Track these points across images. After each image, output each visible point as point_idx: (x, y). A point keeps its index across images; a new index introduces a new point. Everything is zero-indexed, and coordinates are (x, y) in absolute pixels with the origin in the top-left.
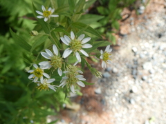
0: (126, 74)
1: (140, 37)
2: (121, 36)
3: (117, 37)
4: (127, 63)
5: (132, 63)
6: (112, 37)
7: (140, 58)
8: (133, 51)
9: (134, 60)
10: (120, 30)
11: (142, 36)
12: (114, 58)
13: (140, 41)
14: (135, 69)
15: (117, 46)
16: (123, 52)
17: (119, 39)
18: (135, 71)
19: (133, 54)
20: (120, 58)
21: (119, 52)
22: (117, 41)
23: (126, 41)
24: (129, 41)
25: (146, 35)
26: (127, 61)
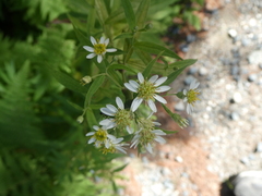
0: (221, 75)
1: (240, 11)
2: (209, 13)
3: (201, 16)
4: (222, 58)
5: (230, 56)
6: (194, 18)
7: (243, 45)
8: (230, 36)
9: (232, 52)
10: (205, 4)
11: (243, 9)
12: (200, 52)
13: (241, 17)
14: (235, 65)
15: (203, 31)
16: (213, 40)
17: (206, 19)
18: (235, 69)
19: (230, 41)
20: (209, 51)
21: (208, 40)
22: (202, 24)
23: (217, 20)
24: (222, 20)
25: (250, 6)
26: (221, 54)
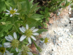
0: (50, 42)
1: (57, 26)
2: (49, 24)
3: (47, 25)
4: (51, 37)
5: (54, 37)
6: (45, 25)
7: (57, 35)
8: (54, 31)
9: (54, 36)
10: (49, 22)
11: (58, 25)
12: (46, 34)
13: (58, 27)
15: (47, 28)
16: (50, 32)
17: (49, 26)
18: (55, 41)
19: (54, 33)
21: (48, 31)
22: (47, 27)
23: (51, 27)
24: (53, 27)
25: (60, 25)
26: (51, 36)
